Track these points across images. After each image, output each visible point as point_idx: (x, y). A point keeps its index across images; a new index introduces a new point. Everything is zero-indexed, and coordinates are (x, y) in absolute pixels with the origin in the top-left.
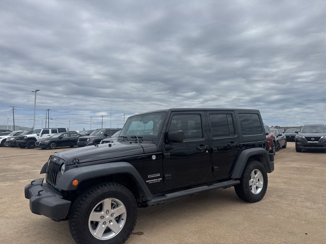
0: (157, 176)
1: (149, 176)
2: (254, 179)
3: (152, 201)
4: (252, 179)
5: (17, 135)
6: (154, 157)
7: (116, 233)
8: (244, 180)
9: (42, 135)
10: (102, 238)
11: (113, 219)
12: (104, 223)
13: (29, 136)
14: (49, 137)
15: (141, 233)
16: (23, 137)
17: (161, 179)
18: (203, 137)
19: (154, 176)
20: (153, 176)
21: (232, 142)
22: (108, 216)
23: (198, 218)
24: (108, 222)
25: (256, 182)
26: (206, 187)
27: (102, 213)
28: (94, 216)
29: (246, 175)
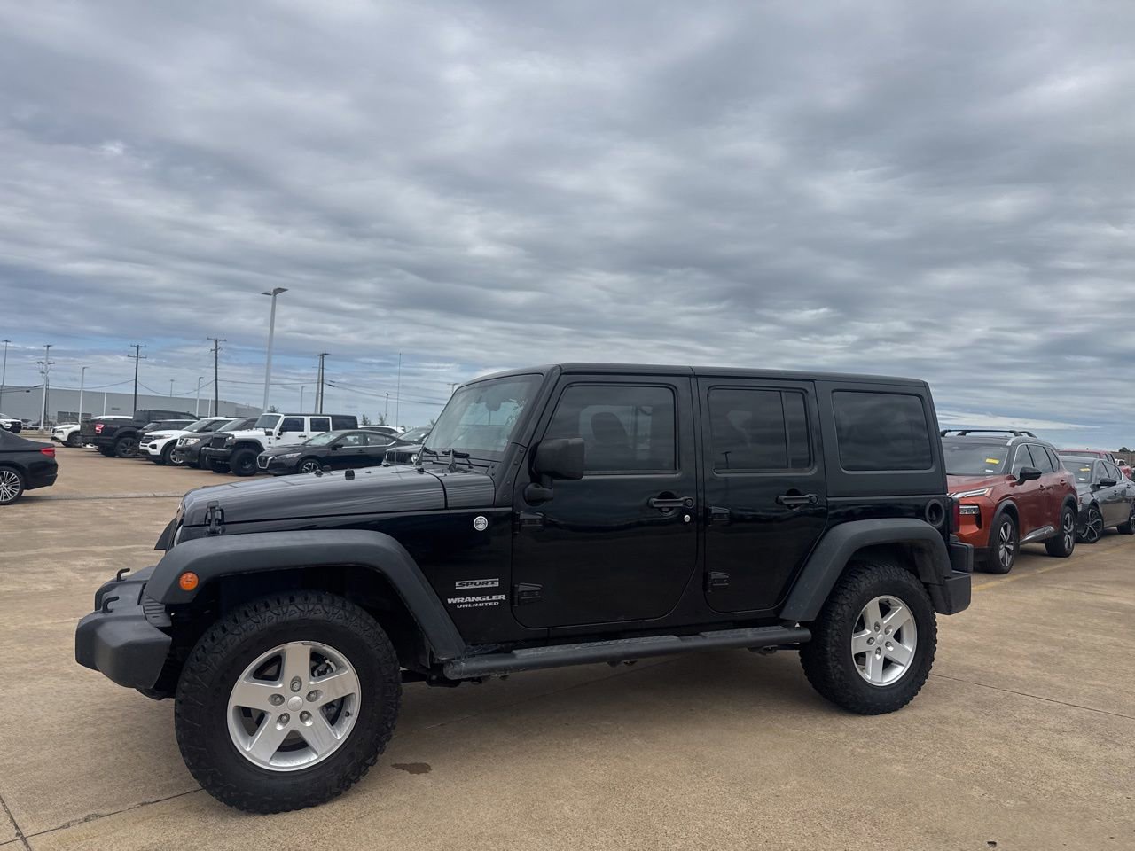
0: (490, 585)
1: (457, 583)
2: (877, 631)
3: (457, 668)
4: (868, 629)
5: (210, 431)
6: (481, 524)
7: (320, 754)
8: (829, 631)
9: (279, 434)
10: (271, 764)
11: (314, 708)
12: (283, 719)
13: (240, 435)
14: (302, 441)
15: (423, 769)
16: (221, 438)
17: (504, 596)
18: (676, 466)
19: (475, 584)
20: (473, 586)
21: (793, 492)
22: (296, 698)
23: (637, 741)
24: (295, 717)
25: (884, 644)
26: (670, 641)
27: (279, 686)
28: (247, 692)
29: (840, 611)
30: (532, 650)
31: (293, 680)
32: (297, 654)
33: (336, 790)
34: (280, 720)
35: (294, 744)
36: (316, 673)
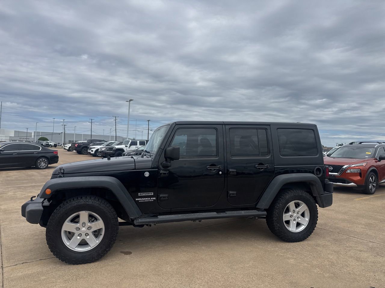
0: (150, 194)
1: (139, 194)
2: (294, 213)
3: (138, 221)
4: (291, 212)
5: (110, 146)
6: (147, 174)
7: (91, 247)
9: (130, 147)
10: (76, 249)
11: (90, 232)
12: (80, 235)
13: (117, 147)
14: (137, 148)
15: (129, 253)
16: (111, 148)
17: (155, 198)
18: (217, 155)
19: (145, 194)
20: (144, 195)
21: (261, 164)
22: (84, 229)
23: (203, 248)
24: (83, 235)
25: (297, 217)
26: (214, 214)
27: (78, 225)
28: (67, 226)
29: (278, 205)
30: (164, 216)
31: (83, 223)
32: (84, 215)
33: (96, 258)
34: (79, 235)
35: (83, 243)
36: (91, 221)
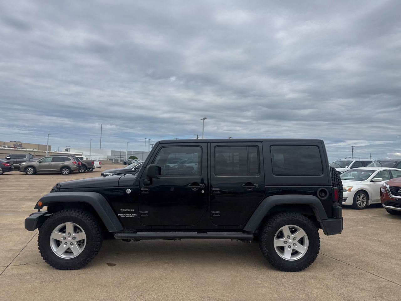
0: (131, 211)
1: (121, 210)
2: (289, 239)
3: (118, 235)
4: (285, 238)
6: (129, 191)
10: (62, 256)
11: (74, 242)
12: (66, 244)
15: (113, 265)
17: (136, 214)
18: (200, 173)
20: (126, 211)
21: (249, 183)
22: (69, 238)
24: (69, 243)
25: (292, 244)
28: (55, 234)
30: (143, 232)
31: (68, 233)
32: (70, 226)
33: (78, 266)
36: (76, 232)
